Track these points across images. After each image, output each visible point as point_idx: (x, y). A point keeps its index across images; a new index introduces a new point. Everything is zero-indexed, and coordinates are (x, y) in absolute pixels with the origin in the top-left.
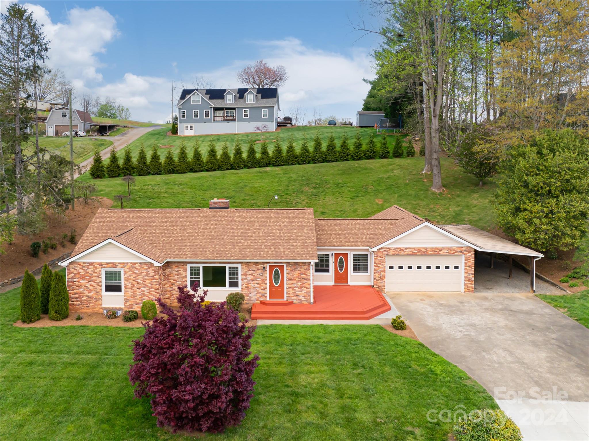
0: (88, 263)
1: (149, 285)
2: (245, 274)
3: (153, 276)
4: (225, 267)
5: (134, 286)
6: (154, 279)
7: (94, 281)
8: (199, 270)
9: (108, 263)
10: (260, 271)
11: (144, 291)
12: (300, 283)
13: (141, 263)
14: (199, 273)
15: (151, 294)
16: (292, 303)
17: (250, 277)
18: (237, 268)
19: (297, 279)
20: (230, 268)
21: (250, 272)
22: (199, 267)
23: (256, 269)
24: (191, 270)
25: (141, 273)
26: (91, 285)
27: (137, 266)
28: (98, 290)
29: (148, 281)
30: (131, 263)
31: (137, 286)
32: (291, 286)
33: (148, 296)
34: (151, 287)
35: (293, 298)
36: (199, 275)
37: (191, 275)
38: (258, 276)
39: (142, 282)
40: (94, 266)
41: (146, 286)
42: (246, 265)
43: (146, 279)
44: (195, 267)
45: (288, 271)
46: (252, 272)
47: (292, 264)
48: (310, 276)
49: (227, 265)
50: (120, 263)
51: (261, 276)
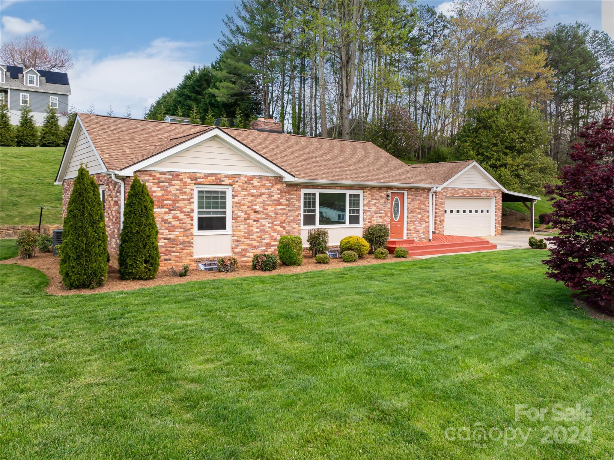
0: (170, 173)
1: (273, 214)
2: (368, 205)
5: (249, 218)
6: (280, 204)
7: (180, 209)
8: (314, 199)
9: (207, 175)
10: (383, 201)
11: (264, 226)
12: (420, 216)
13: (260, 177)
14: (315, 203)
15: (275, 230)
16: (413, 241)
17: (373, 209)
18: (358, 196)
19: (418, 211)
20: (350, 195)
21: (373, 202)
22: (314, 195)
23: (379, 198)
24: (305, 199)
25: (261, 194)
27: (255, 182)
29: (270, 209)
30: (246, 176)
31: (254, 216)
32: (412, 219)
33: (270, 234)
34: (276, 219)
35: (414, 235)
36: (314, 207)
37: (305, 207)
38: (382, 206)
39: (261, 210)
40: (181, 180)
41: (268, 217)
42: (369, 190)
43: (268, 205)
44: (309, 194)
45: (410, 200)
46: (375, 201)
47: (413, 191)
48: (429, 206)
49: (348, 192)
50: (227, 176)
51: (385, 207)
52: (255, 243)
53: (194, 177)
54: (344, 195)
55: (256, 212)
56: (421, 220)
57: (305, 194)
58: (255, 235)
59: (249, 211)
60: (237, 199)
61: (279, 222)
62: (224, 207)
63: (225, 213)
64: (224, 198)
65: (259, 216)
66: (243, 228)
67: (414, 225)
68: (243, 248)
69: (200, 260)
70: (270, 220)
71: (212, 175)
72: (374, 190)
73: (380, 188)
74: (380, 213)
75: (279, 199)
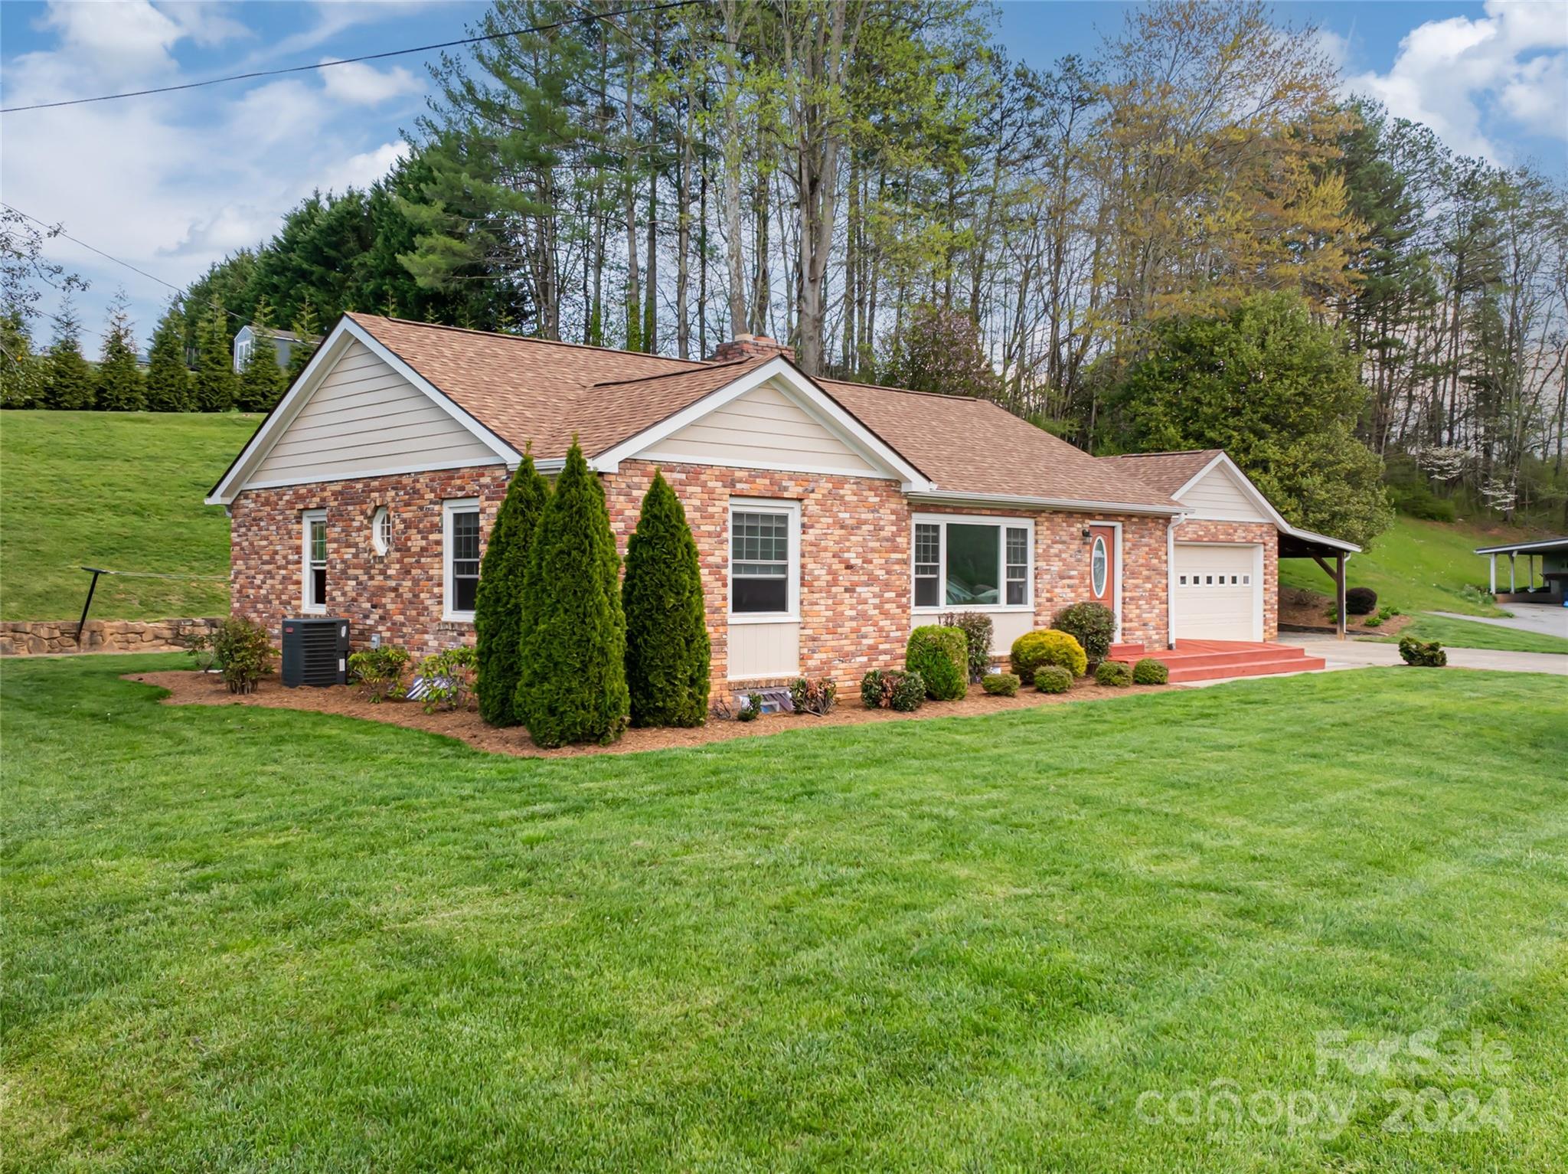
0: (683, 468)
1: (881, 573)
2: (1045, 556)
3: (892, 539)
5: (835, 582)
6: (896, 549)
8: (936, 539)
9: (754, 474)
10: (1075, 546)
11: (865, 602)
12: (1149, 586)
13: (859, 481)
14: (936, 549)
15: (886, 614)
17: (1056, 566)
18: (1024, 531)
19: (1145, 573)
20: (1010, 532)
21: (1056, 549)
22: (936, 528)
23: (1067, 539)
24: (916, 538)
25: (861, 523)
27: (847, 492)
29: (878, 561)
30: (830, 478)
31: (845, 577)
33: (876, 624)
34: (887, 586)
35: (1135, 633)
36: (936, 559)
37: (917, 559)
39: (859, 561)
40: (704, 485)
41: (872, 580)
42: (1048, 520)
43: (873, 550)
44: (926, 527)
45: (1129, 545)
46: (1060, 546)
47: (1135, 523)
48: (1166, 562)
49: (1004, 523)
50: (793, 476)
51: (1079, 561)
52: (847, 646)
53: (728, 478)
54: (995, 529)
55: (849, 567)
56: (1152, 596)
57: (918, 527)
58: (850, 625)
59: (837, 566)
60: (811, 535)
61: (893, 595)
62: (783, 555)
63: (784, 569)
64: (783, 532)
65: (856, 578)
66: (823, 611)
67: (1139, 607)
68: (823, 656)
69: (740, 687)
70: (876, 589)
71: (765, 473)
72: (1058, 519)
73: (1070, 514)
74: (1070, 577)
75: (894, 535)
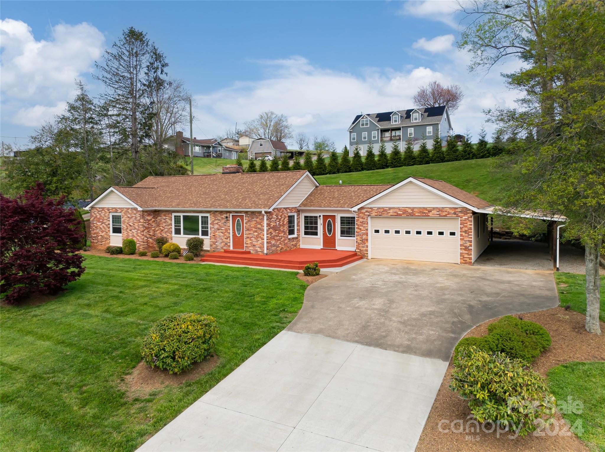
0: (102, 208)
1: (137, 227)
2: (212, 224)
3: (139, 220)
4: (198, 216)
5: (127, 229)
6: (140, 222)
7: (104, 223)
8: (180, 219)
9: (113, 208)
10: (223, 221)
11: (134, 233)
12: (256, 234)
13: (132, 208)
14: (180, 221)
15: (138, 236)
16: (249, 253)
17: (216, 226)
18: (207, 217)
19: (254, 229)
20: (202, 217)
21: (216, 222)
22: (180, 216)
23: (220, 219)
24: (175, 219)
25: (132, 217)
26: (103, 227)
27: (129, 211)
28: (107, 231)
29: (136, 224)
30: (126, 208)
31: (130, 228)
32: (249, 236)
33: (136, 238)
34: (138, 230)
35: (250, 248)
36: (180, 224)
37: (175, 223)
38: (223, 225)
39: (132, 225)
40: (105, 211)
41: (135, 229)
42: (213, 214)
43: (135, 222)
44: (178, 216)
45: (247, 221)
46: (218, 221)
47: (249, 214)
49: (200, 215)
50: (119, 208)
51: (225, 225)
55: (130, 226)
56: (258, 237)
57: (174, 216)
58: (131, 237)
59: (127, 225)
60: (123, 219)
62: (121, 223)
66: (125, 234)
67: (250, 240)
72: (217, 214)
73: (221, 212)
74: (221, 230)
